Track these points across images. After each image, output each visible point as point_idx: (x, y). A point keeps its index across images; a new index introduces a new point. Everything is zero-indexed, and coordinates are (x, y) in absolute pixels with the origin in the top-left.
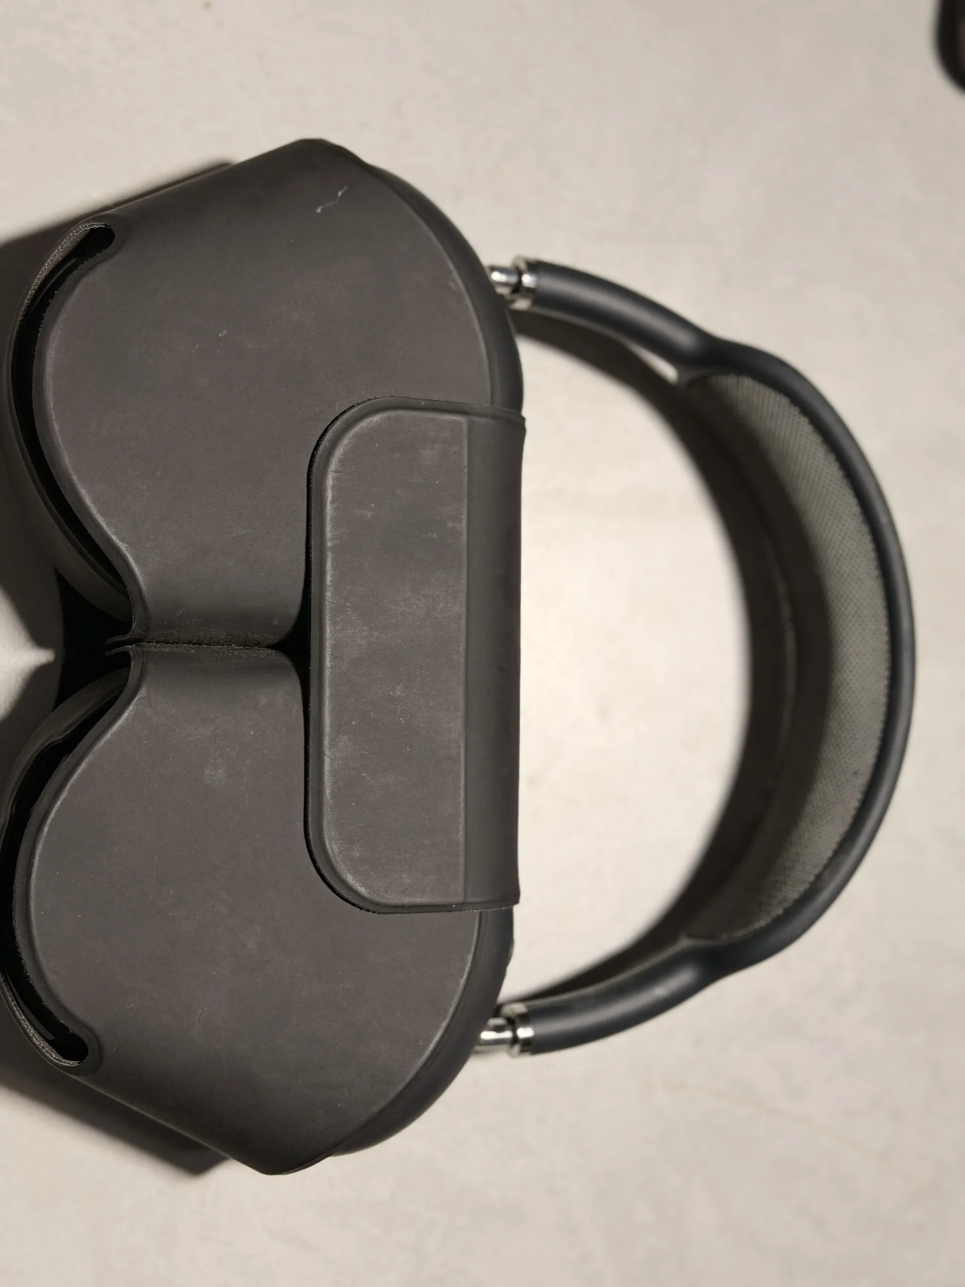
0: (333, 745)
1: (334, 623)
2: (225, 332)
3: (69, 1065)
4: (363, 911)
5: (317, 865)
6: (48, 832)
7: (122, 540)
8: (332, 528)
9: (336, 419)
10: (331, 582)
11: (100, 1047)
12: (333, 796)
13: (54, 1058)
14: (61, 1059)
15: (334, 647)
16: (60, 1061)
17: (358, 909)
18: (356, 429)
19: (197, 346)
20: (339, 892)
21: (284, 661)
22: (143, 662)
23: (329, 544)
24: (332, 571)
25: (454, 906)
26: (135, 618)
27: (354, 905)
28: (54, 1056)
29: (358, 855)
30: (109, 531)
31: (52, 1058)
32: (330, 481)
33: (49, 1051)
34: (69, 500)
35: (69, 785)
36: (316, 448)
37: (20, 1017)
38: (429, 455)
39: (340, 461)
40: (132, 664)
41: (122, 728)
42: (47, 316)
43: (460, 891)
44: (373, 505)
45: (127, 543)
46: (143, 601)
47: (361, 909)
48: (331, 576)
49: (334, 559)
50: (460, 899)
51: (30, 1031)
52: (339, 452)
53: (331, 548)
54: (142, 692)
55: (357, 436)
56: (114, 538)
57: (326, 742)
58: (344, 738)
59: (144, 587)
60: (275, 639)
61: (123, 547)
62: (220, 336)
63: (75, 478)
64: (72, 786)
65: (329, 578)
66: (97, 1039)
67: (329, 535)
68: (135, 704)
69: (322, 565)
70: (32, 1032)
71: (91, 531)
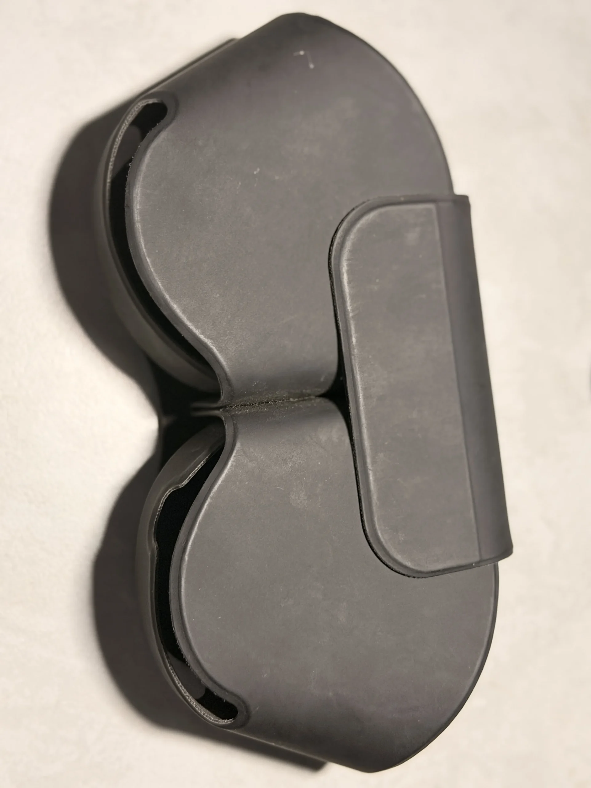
0: (374, 462)
1: (362, 372)
2: (258, 170)
3: (224, 723)
4: (411, 578)
5: (374, 550)
6: (188, 561)
7: (208, 337)
8: (350, 302)
9: (343, 220)
10: (357, 342)
11: (247, 708)
12: (379, 498)
13: (213, 720)
14: (217, 720)
15: (365, 389)
16: (217, 721)
17: (407, 578)
18: (358, 225)
19: (240, 184)
20: (392, 568)
21: (330, 405)
22: (234, 423)
23: (351, 315)
24: (355, 334)
25: (474, 564)
26: (223, 393)
27: (404, 575)
28: (212, 718)
29: (403, 539)
30: (197, 332)
31: (211, 720)
32: (344, 269)
33: (209, 716)
34: (165, 313)
35: (198, 523)
36: (332, 244)
37: (185, 694)
38: (412, 237)
39: (351, 251)
40: (226, 427)
41: (228, 476)
42: (129, 178)
43: (477, 553)
44: (377, 281)
45: (211, 339)
46: (228, 380)
47: (409, 577)
48: (355, 338)
49: (356, 325)
50: (477, 559)
51: (193, 703)
52: (348, 245)
53: (352, 317)
54: (238, 446)
55: (360, 230)
56: (202, 337)
57: (369, 460)
58: (381, 455)
59: (227, 369)
60: (322, 391)
61: (209, 342)
62: (255, 173)
63: (167, 297)
64: (200, 523)
65: (354, 340)
66: (244, 702)
67: (349, 308)
68: (235, 456)
69: (348, 331)
70: (195, 704)
71: (184, 334)
